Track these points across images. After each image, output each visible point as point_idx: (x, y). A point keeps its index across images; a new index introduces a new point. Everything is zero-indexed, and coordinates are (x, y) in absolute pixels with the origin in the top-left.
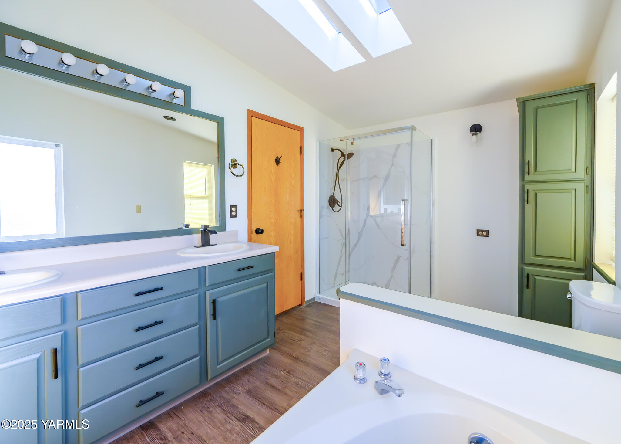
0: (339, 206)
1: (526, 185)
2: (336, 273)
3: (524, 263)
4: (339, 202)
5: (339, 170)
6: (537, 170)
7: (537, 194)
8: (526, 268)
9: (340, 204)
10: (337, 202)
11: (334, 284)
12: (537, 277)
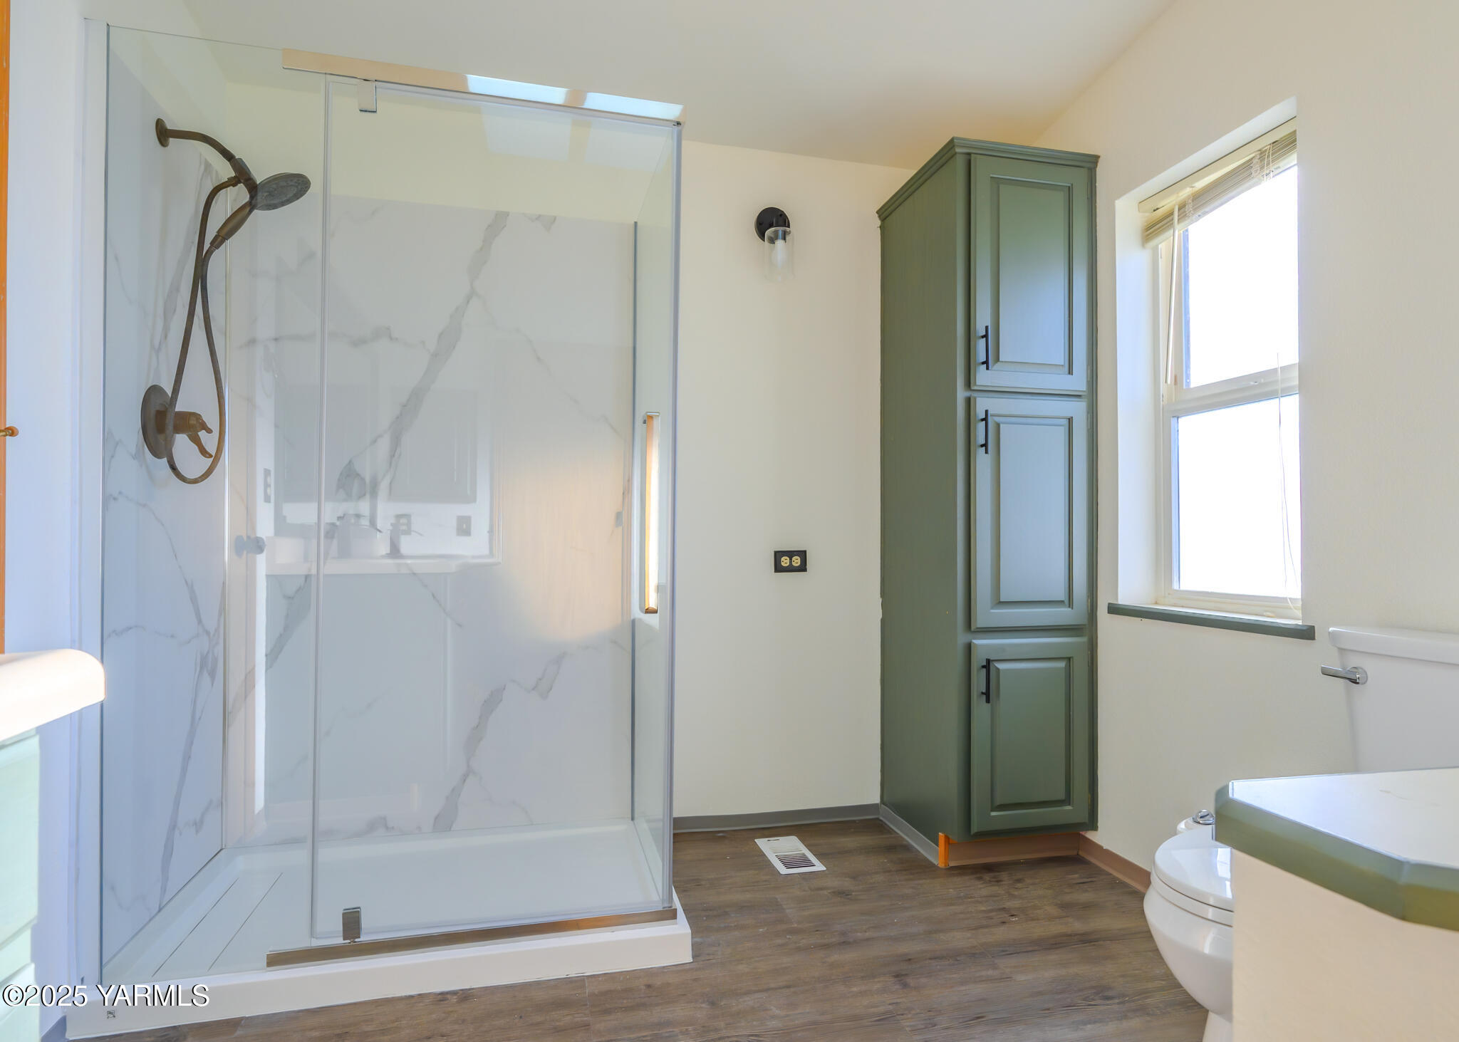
0: (204, 452)
1: (978, 399)
2: (173, 827)
3: (973, 628)
4: (209, 431)
5: (210, 252)
6: (1001, 359)
7: (1001, 425)
8: (979, 642)
9: (209, 441)
10: (191, 424)
11: (164, 890)
12: (1001, 666)
